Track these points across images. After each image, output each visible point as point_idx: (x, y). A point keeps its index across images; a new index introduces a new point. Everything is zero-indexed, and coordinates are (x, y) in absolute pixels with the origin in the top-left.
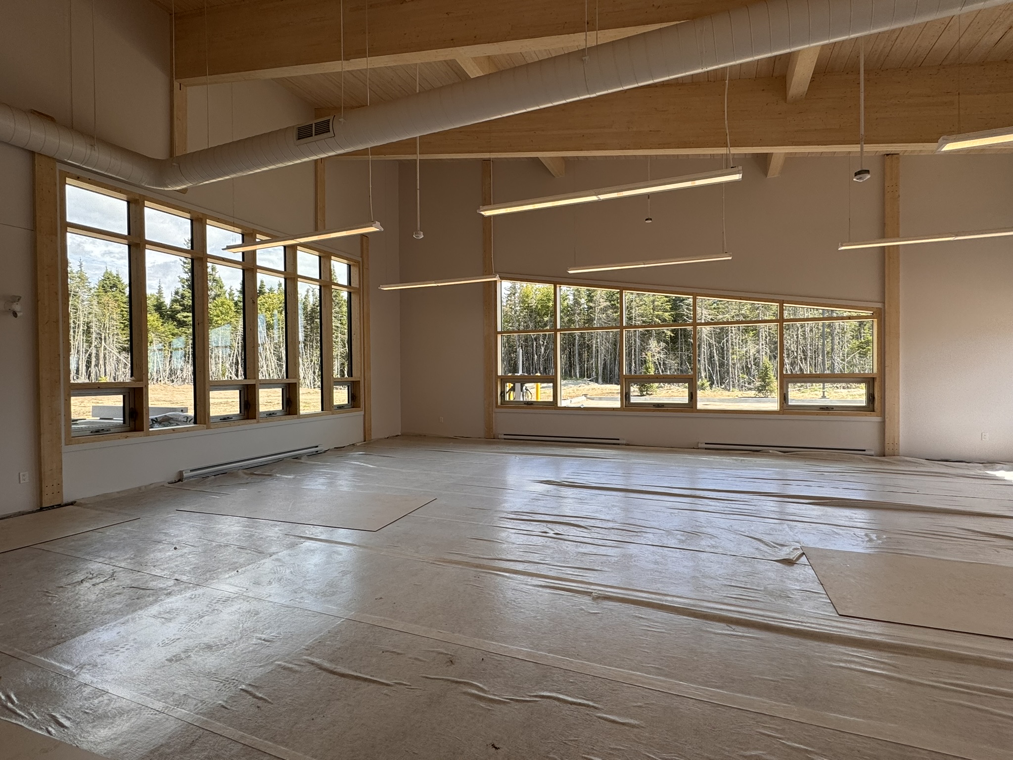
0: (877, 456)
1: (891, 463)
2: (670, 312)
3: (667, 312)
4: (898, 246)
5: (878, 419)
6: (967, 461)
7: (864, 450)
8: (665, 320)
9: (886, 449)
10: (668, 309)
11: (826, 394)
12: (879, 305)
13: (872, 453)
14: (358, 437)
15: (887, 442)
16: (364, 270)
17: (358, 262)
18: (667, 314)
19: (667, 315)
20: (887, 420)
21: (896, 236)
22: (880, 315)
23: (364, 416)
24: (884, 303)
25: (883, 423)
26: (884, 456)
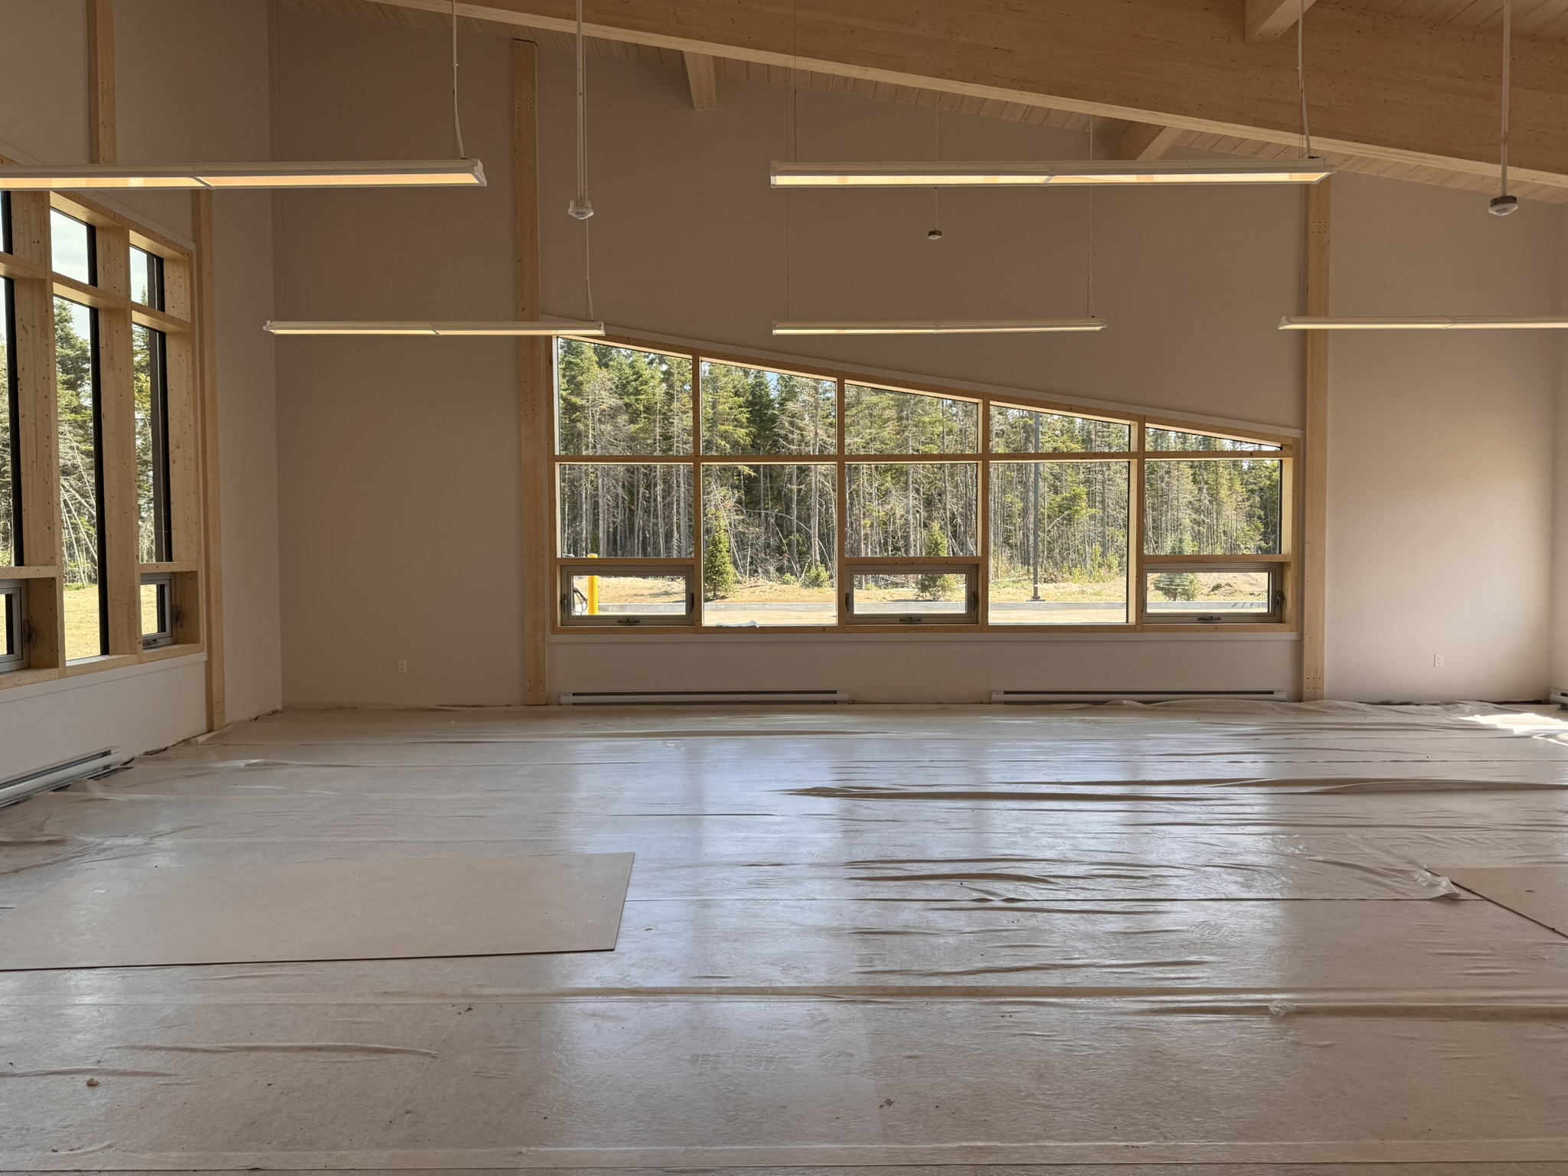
0: (1289, 701)
1: (1316, 711)
2: (747, 427)
3: (741, 427)
4: (1326, 331)
5: (1292, 636)
6: (1415, 703)
7: (1272, 693)
8: (735, 444)
9: (1305, 689)
10: (744, 420)
11: (1040, 594)
12: (1296, 433)
13: (1284, 696)
14: (193, 721)
15: (1305, 675)
16: (204, 277)
17: (189, 254)
18: (743, 431)
19: (741, 433)
20: (1306, 637)
21: (1323, 315)
22: (1297, 450)
23: (208, 664)
24: (1304, 429)
25: (1299, 644)
26: (1300, 701)
